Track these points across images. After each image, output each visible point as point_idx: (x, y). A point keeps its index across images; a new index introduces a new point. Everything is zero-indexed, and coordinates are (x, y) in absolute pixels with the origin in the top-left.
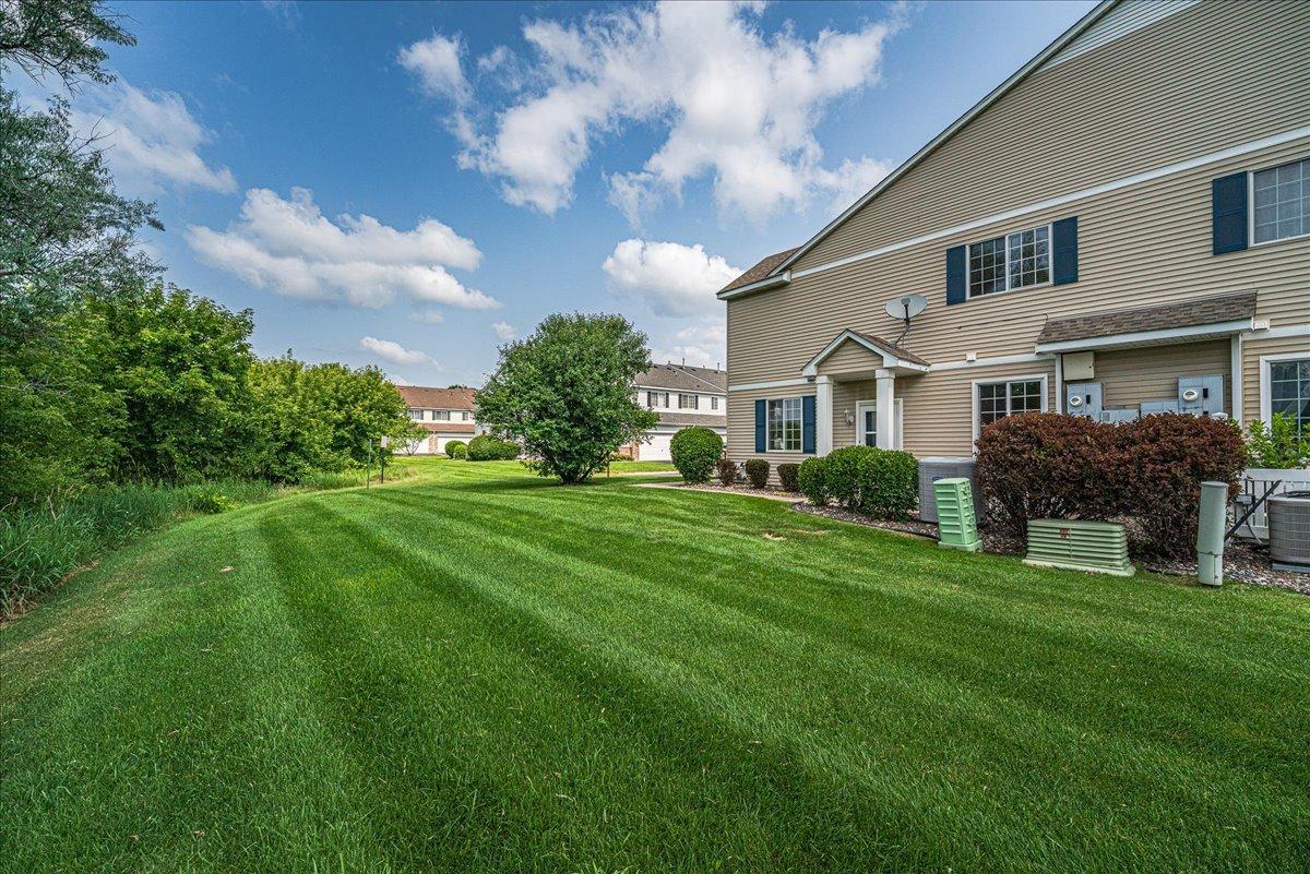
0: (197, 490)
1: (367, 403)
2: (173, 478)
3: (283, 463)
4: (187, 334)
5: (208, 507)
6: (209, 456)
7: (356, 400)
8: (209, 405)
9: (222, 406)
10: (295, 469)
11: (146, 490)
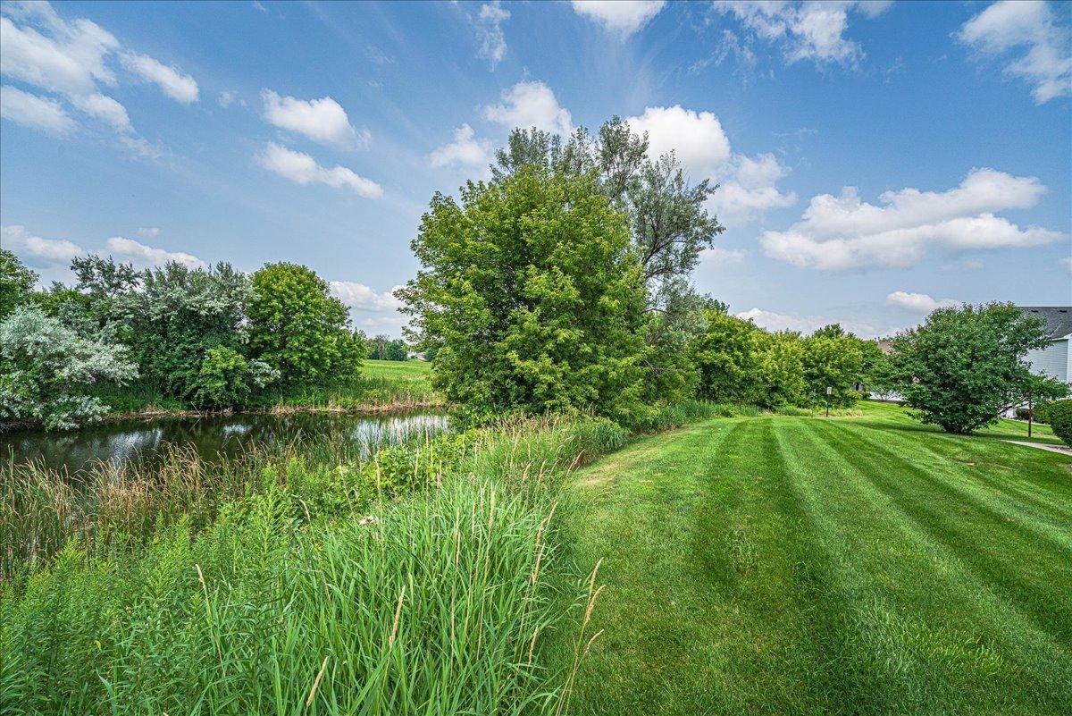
0: (724, 407)
1: (836, 362)
2: (717, 400)
3: (772, 399)
4: (724, 334)
5: (727, 414)
6: (733, 392)
7: (828, 359)
8: (730, 367)
9: (736, 368)
10: (778, 403)
11: (706, 404)
